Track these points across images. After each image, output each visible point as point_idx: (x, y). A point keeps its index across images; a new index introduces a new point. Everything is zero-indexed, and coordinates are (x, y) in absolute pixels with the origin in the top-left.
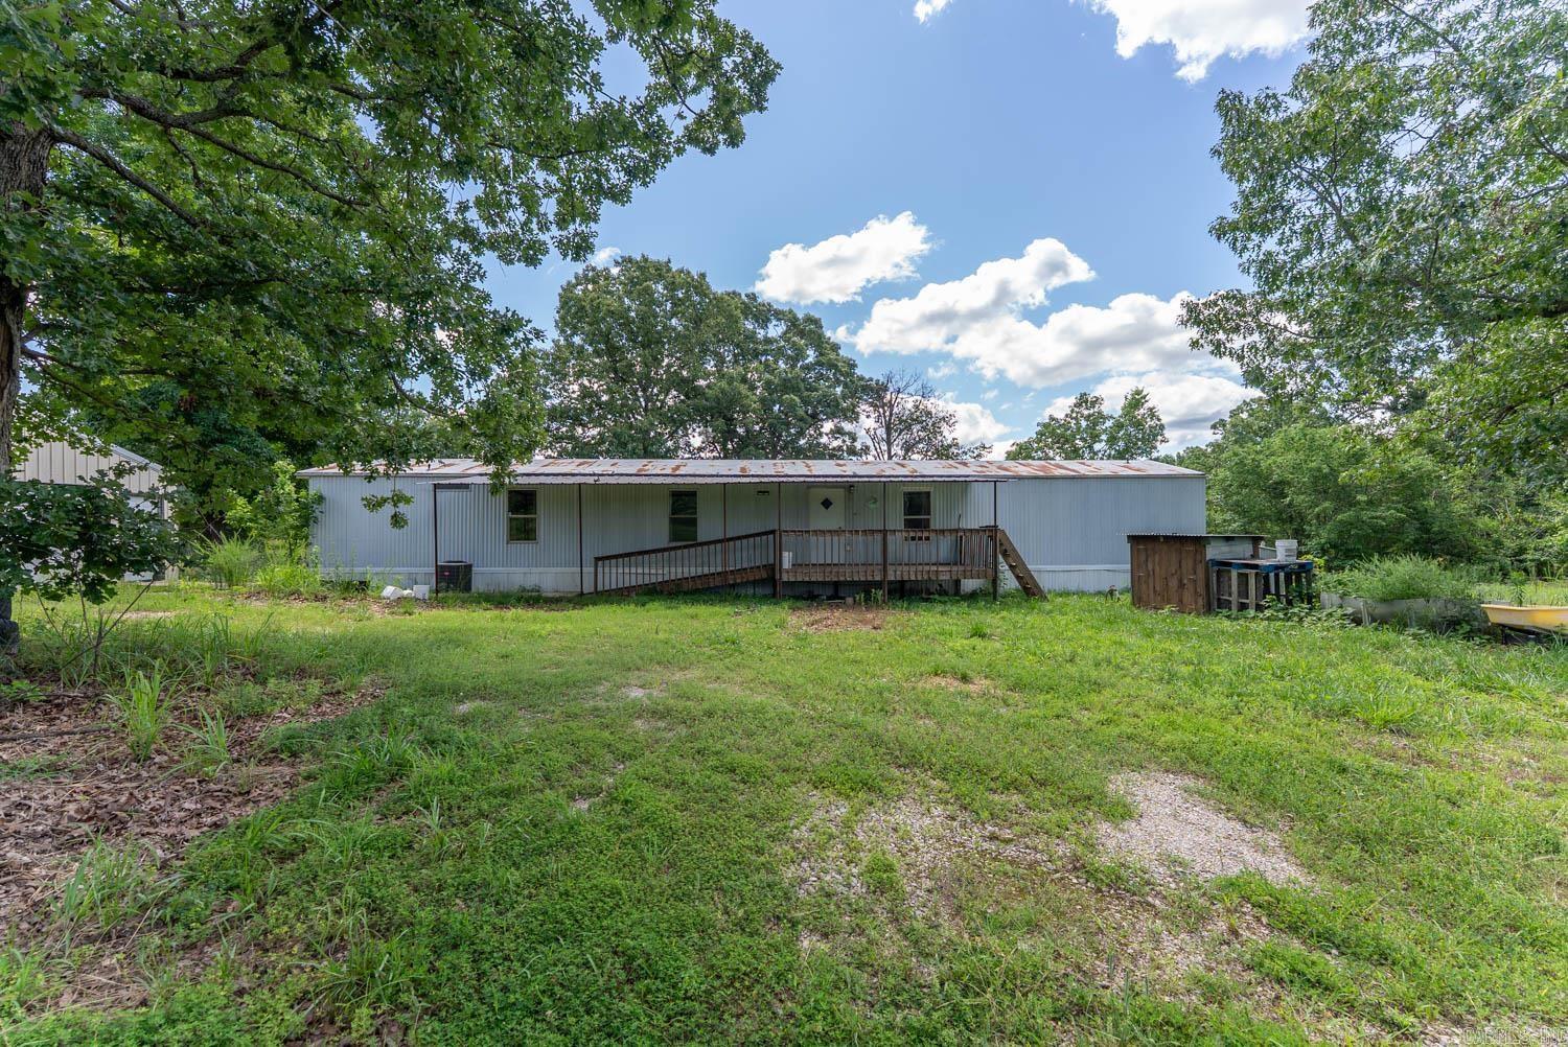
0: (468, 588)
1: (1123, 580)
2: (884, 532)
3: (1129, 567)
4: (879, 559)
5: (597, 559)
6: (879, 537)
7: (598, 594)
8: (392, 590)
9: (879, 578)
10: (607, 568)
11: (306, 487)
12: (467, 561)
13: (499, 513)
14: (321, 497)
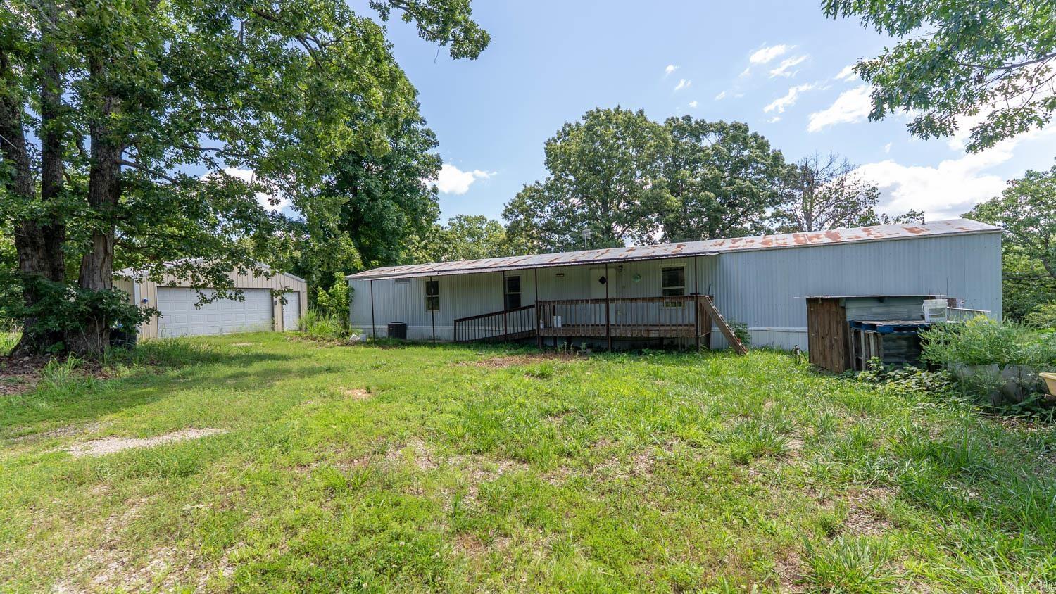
0: (405, 337)
1: (802, 342)
2: (607, 301)
3: (805, 329)
4: (604, 322)
5: (456, 321)
6: (603, 306)
7: (457, 343)
8: (354, 337)
9: (604, 335)
10: (460, 327)
11: (348, 284)
12: (404, 322)
13: (423, 295)
14: (352, 290)
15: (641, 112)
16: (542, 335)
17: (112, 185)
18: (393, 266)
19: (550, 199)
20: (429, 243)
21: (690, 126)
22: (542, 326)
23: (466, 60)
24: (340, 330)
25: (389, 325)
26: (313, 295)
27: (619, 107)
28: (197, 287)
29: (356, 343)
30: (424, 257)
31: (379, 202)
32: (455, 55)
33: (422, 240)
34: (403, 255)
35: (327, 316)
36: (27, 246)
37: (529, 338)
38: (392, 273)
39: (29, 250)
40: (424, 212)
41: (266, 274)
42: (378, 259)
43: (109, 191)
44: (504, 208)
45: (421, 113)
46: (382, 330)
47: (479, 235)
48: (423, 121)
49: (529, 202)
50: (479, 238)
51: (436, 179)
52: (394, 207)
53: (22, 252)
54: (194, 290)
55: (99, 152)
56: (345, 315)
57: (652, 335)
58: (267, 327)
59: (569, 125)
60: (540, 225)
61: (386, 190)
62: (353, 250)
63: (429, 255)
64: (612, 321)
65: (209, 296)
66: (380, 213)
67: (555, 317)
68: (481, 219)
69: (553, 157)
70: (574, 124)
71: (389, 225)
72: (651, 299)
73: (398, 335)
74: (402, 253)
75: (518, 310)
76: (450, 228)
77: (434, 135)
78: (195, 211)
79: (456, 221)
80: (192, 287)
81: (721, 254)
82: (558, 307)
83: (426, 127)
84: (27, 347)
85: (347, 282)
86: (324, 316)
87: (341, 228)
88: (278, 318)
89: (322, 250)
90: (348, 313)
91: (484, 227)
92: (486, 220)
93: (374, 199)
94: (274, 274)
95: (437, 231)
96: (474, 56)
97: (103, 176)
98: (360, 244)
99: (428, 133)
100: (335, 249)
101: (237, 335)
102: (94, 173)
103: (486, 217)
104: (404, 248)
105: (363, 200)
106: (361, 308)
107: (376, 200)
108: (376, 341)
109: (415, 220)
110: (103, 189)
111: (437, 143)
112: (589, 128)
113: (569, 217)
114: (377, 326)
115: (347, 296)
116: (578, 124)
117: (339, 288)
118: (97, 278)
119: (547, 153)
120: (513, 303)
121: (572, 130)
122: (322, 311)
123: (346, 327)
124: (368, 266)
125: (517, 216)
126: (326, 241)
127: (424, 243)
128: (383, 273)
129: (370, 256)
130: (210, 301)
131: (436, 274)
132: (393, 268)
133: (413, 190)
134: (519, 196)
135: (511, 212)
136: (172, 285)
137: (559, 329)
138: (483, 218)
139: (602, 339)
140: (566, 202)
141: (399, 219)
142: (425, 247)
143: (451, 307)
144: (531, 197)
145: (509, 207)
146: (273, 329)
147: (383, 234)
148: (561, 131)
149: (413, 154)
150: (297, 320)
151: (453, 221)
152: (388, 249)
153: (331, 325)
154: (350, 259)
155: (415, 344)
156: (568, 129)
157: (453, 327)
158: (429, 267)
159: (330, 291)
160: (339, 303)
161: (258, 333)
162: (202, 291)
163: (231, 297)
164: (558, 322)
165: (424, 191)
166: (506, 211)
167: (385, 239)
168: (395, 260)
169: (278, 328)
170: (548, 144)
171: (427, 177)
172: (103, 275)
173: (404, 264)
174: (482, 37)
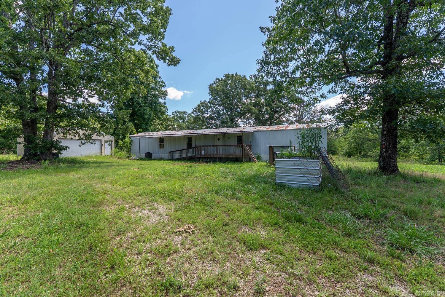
0: (151, 157)
4: (216, 153)
5: (169, 152)
6: (216, 147)
7: (169, 159)
8: (132, 157)
9: (216, 157)
10: (171, 154)
11: (130, 139)
12: (151, 152)
13: (158, 143)
14: (132, 141)
15: (245, 76)
16: (197, 157)
17: (54, 107)
18: (147, 132)
19: (210, 107)
20: (163, 122)
21: (263, 82)
22: (197, 154)
23: (173, 66)
24: (128, 155)
25: (146, 154)
26: (117, 142)
27: (237, 73)
28: (80, 139)
29: (133, 159)
30: (161, 127)
31: (143, 108)
32: (169, 65)
33: (160, 121)
34: (152, 127)
35: (123, 150)
36: (26, 126)
37: (193, 158)
38: (147, 135)
39: (27, 127)
40: (160, 111)
41: (103, 136)
42: (142, 129)
43: (54, 109)
44: (192, 110)
45: (160, 75)
46: (143, 155)
47: (184, 119)
48: (160, 78)
49: (202, 108)
50: (184, 120)
51: (165, 99)
52: (148, 109)
53: (25, 128)
54: (79, 141)
55: (51, 96)
56: (129, 150)
57: (230, 157)
58: (99, 154)
59: (218, 79)
60: (206, 117)
61: (146, 103)
62: (133, 128)
63: (163, 127)
64: (219, 153)
65: (84, 142)
66: (143, 112)
67: (202, 151)
68: (185, 113)
69: (212, 91)
70: (220, 78)
71: (146, 116)
72: (233, 145)
73: (149, 156)
74: (151, 127)
75: (191, 149)
76: (172, 116)
77: (164, 83)
78: (84, 116)
79: (175, 113)
80: (78, 139)
81: (254, 132)
82: (203, 148)
83: (161, 80)
84: (26, 158)
85: (130, 138)
86: (121, 150)
87: (130, 121)
88: (103, 151)
89: (123, 128)
90: (130, 149)
91: (186, 116)
92: (187, 113)
93: (141, 106)
94: (106, 135)
95: (166, 117)
96: (175, 65)
97: (52, 104)
98: (135, 123)
99: (162, 82)
100: (128, 128)
101: (88, 156)
102: (48, 103)
103: (187, 112)
104: (152, 125)
105: (136, 107)
106: (135, 147)
107: (142, 107)
108: (141, 159)
109: (157, 114)
110: (52, 108)
111: (165, 86)
112: (225, 81)
113: (217, 114)
114: (141, 154)
115: (130, 143)
116: (221, 79)
117: (127, 140)
118: (49, 136)
119: (209, 89)
120: (190, 146)
121: (219, 81)
122: (121, 148)
123: (129, 154)
124: (138, 132)
125: (198, 113)
126: (124, 125)
127: (161, 122)
128: (143, 135)
129: (139, 128)
130: (84, 144)
131: (162, 136)
132: (147, 133)
133: (156, 103)
134: (198, 105)
135: (195, 112)
136: (72, 139)
137: (202, 155)
138: (186, 112)
139: (215, 158)
140: (216, 108)
141: (150, 114)
142: (161, 124)
143: (168, 147)
144: (203, 106)
145: (195, 109)
146: (101, 154)
147: (144, 119)
148: (215, 81)
149: (156, 90)
150: (110, 151)
151: (174, 113)
152: (146, 125)
153: (124, 154)
154: (132, 131)
155: (154, 160)
156: (218, 80)
157: (168, 154)
158: (161, 133)
159: (124, 141)
160: (127, 146)
161: (96, 156)
162: (81, 141)
163: (91, 143)
164: (203, 153)
165: (160, 103)
166: (193, 111)
167: (145, 122)
168: (149, 130)
169: (103, 154)
170: (210, 86)
171: (161, 99)
172: (51, 135)
173: (152, 131)
174: (178, 60)
